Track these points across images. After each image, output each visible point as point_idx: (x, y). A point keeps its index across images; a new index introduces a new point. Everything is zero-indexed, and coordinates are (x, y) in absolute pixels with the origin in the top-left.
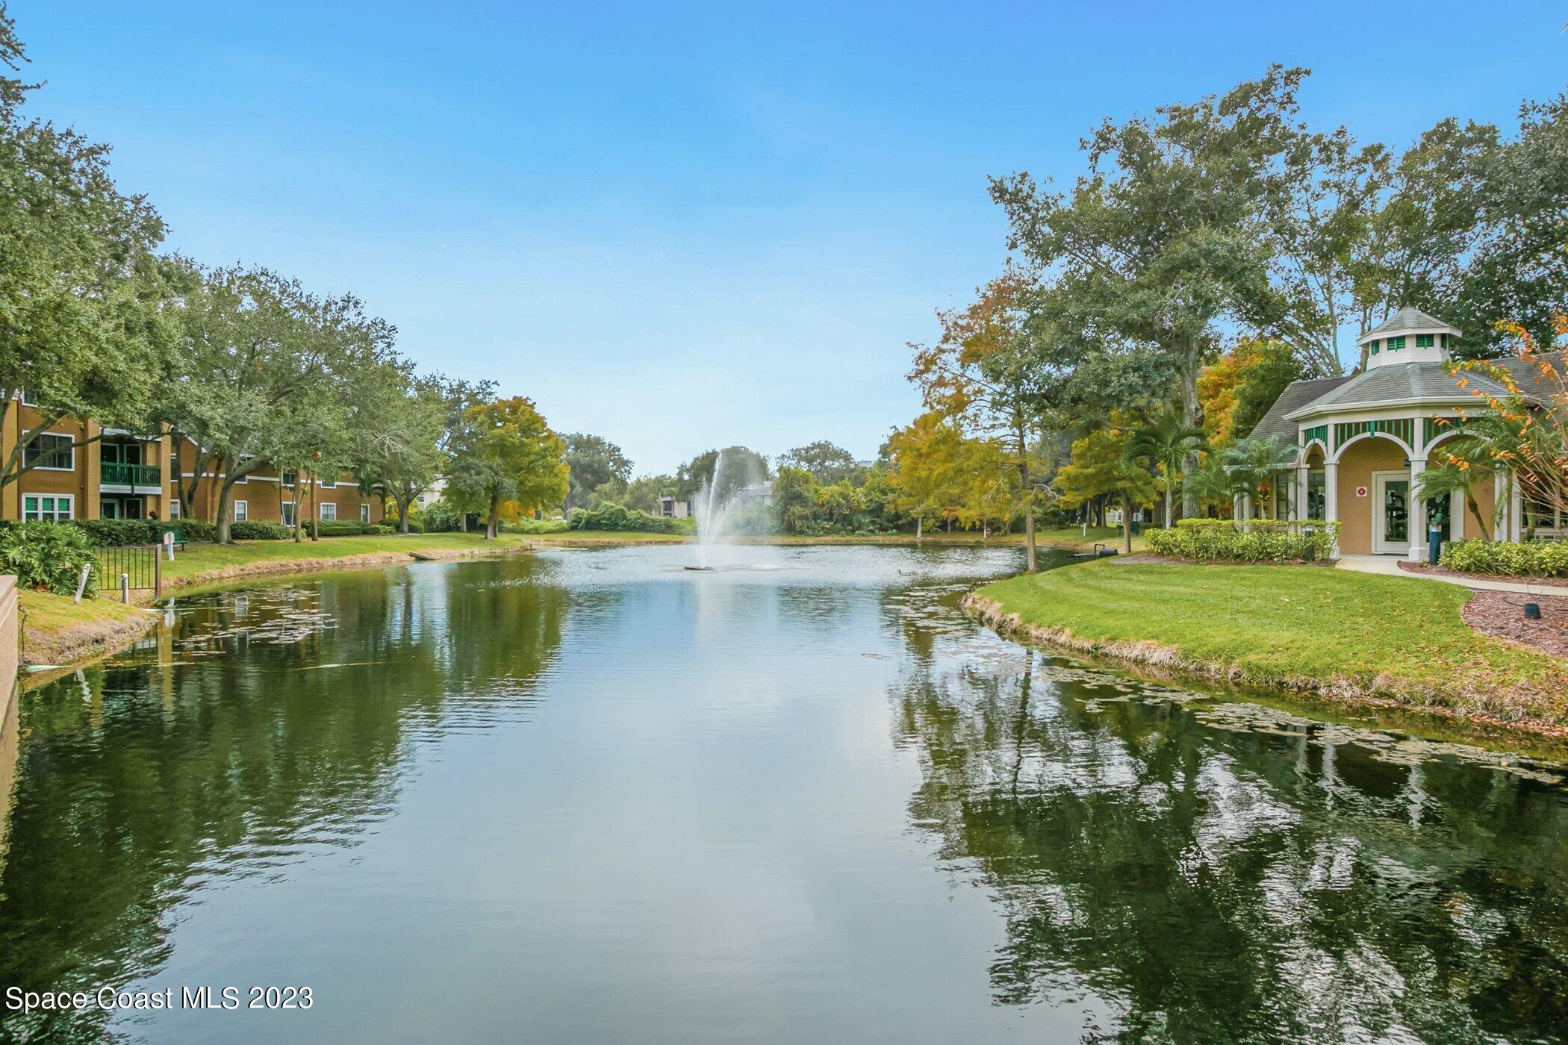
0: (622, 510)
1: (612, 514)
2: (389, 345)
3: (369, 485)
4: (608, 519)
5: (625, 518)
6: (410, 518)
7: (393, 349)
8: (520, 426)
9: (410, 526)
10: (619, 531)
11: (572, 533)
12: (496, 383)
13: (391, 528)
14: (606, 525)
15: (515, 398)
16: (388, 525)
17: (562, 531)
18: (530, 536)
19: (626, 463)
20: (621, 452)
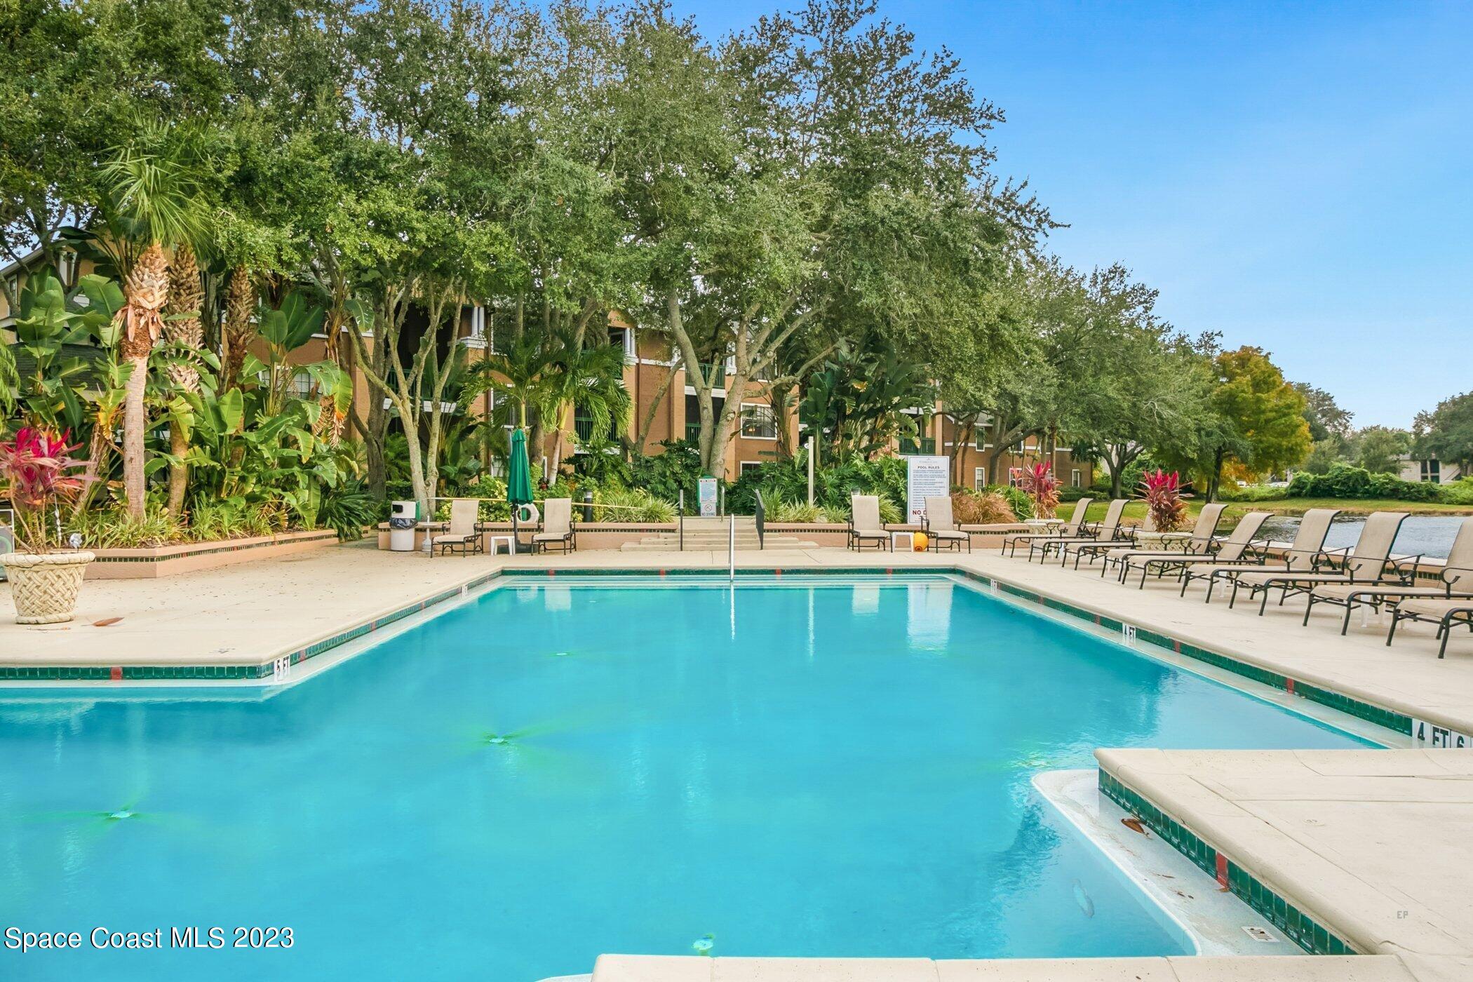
0: (1363, 473)
1: (1349, 478)
2: (1147, 309)
3: (1084, 450)
4: (1343, 484)
5: (1367, 482)
6: (1123, 484)
7: (1150, 313)
8: (1254, 379)
9: (1122, 492)
10: (1359, 498)
11: (1294, 501)
12: (1220, 334)
13: (1105, 494)
14: (1340, 491)
15: (1243, 348)
16: (1102, 491)
17: (1278, 498)
18: (1239, 504)
19: (1341, 414)
20: (1334, 400)
